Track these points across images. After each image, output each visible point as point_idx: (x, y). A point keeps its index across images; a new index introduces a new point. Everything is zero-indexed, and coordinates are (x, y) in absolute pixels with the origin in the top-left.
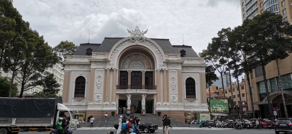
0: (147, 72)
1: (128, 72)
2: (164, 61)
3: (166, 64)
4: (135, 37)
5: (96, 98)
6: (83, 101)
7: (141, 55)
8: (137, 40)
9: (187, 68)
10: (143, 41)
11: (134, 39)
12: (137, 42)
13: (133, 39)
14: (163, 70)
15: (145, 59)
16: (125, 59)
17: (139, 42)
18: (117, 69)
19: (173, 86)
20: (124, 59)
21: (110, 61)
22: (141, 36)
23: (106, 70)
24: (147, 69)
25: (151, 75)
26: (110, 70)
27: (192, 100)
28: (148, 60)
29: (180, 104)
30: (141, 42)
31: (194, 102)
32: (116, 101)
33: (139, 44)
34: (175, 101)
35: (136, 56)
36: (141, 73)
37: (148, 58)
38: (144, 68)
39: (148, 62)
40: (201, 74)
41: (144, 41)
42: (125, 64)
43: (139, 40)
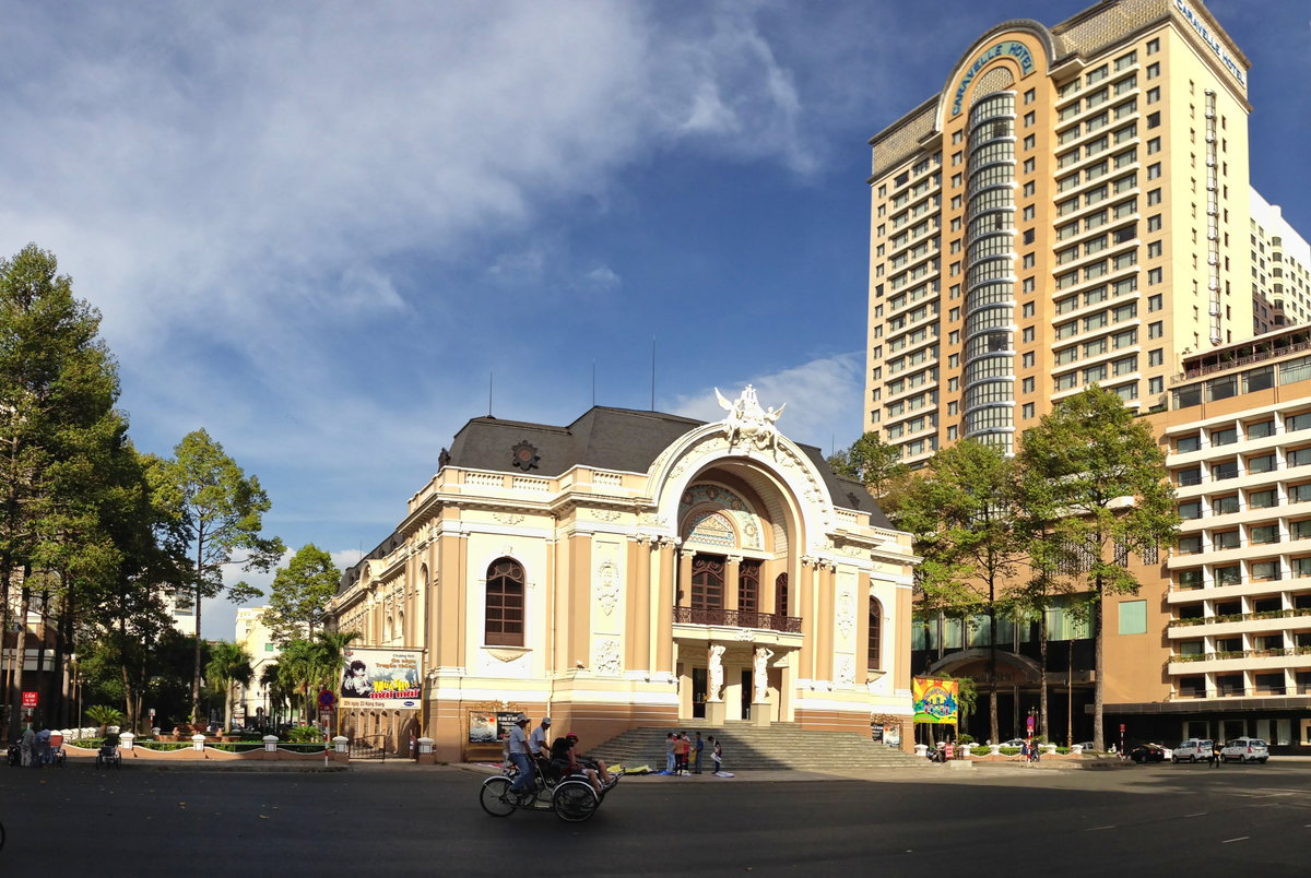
2: (829, 532)
3: (833, 543)
4: (744, 427)
7: (725, 494)
8: (748, 440)
11: (738, 434)
12: (748, 446)
14: (823, 561)
17: (752, 445)
18: (678, 540)
22: (763, 428)
24: (746, 548)
28: (749, 513)
30: (762, 449)
33: (755, 455)
36: (726, 561)
38: (738, 546)
39: (749, 524)
40: (900, 592)
43: (755, 438)
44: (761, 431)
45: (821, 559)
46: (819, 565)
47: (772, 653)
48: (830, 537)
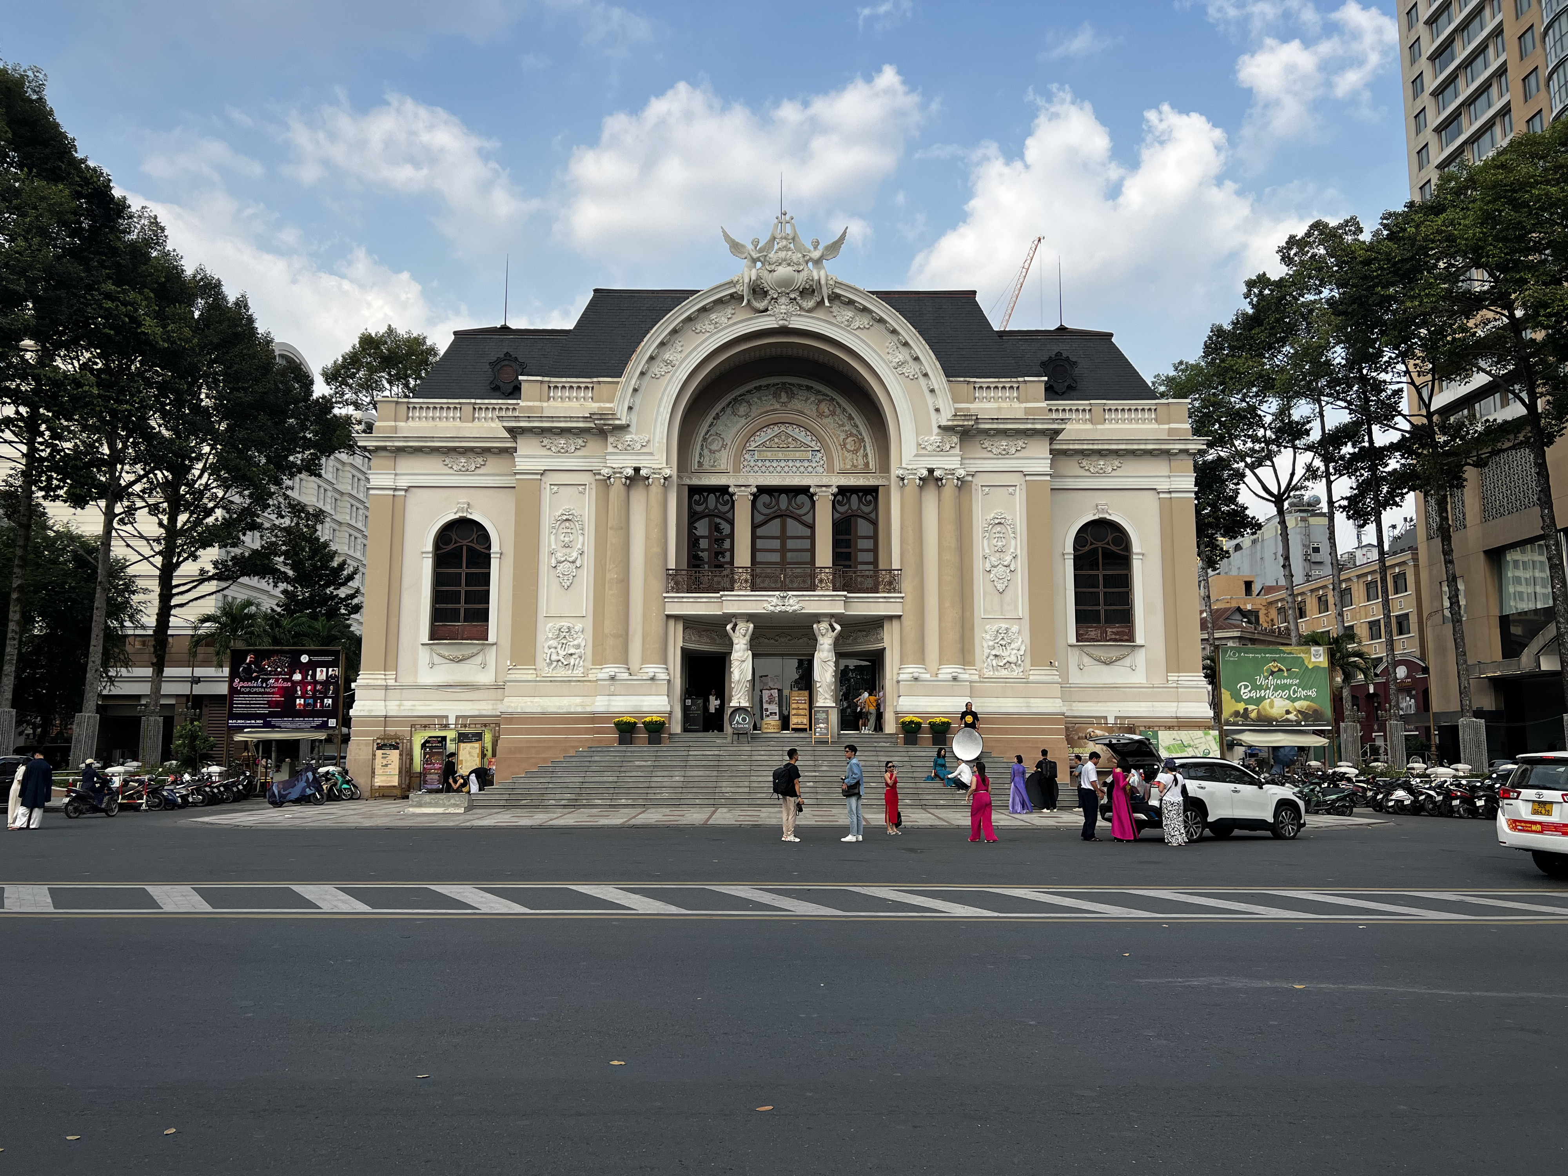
0: (843, 491)
1: (732, 495)
2: (944, 423)
3: (955, 439)
4: (769, 280)
5: (553, 643)
6: (479, 659)
7: (806, 393)
8: (783, 300)
9: (1084, 463)
10: (821, 303)
11: (766, 293)
12: (783, 308)
13: (758, 290)
14: (937, 473)
15: (833, 413)
16: (717, 417)
17: (792, 309)
18: (667, 472)
19: (1001, 569)
20: (710, 419)
21: (628, 426)
22: (803, 276)
23: (605, 482)
24: (843, 472)
25: (867, 509)
26: (627, 478)
27: (1114, 653)
28: (851, 418)
29: (1038, 675)
30: (809, 311)
31: (1127, 661)
32: (665, 662)
33: (797, 323)
34: (1013, 659)
35: (776, 396)
36: (813, 495)
37: (851, 410)
38: (830, 470)
39: (851, 435)
40: (1167, 501)
41: (827, 304)
42: (714, 447)
43: (792, 296)
44: (800, 279)
45: (931, 471)
46: (931, 479)
47: (838, 628)
48: (945, 429)
